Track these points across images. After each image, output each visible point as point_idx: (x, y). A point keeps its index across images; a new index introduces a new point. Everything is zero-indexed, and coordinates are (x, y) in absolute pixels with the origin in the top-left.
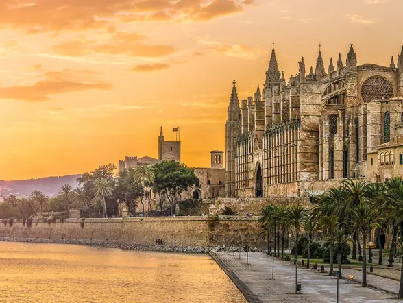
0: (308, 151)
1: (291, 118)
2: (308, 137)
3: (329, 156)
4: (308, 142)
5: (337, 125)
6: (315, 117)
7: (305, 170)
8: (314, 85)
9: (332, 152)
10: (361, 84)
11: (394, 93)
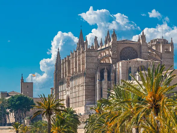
0: (90, 89)
1: (81, 70)
2: (89, 81)
3: (100, 92)
4: (90, 84)
5: (104, 74)
6: (94, 70)
7: (88, 99)
8: (93, 52)
9: (102, 89)
10: (120, 51)
11: (139, 56)
